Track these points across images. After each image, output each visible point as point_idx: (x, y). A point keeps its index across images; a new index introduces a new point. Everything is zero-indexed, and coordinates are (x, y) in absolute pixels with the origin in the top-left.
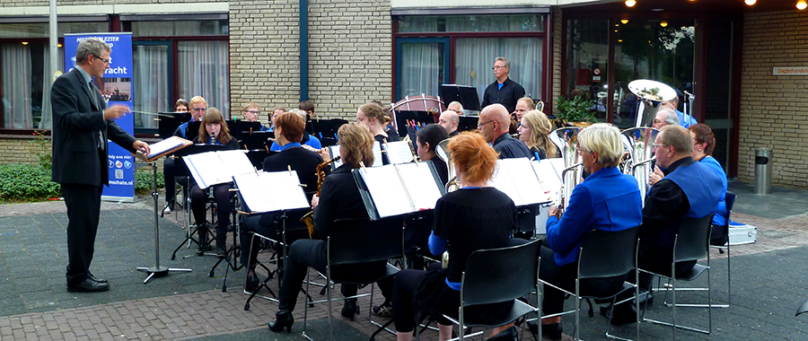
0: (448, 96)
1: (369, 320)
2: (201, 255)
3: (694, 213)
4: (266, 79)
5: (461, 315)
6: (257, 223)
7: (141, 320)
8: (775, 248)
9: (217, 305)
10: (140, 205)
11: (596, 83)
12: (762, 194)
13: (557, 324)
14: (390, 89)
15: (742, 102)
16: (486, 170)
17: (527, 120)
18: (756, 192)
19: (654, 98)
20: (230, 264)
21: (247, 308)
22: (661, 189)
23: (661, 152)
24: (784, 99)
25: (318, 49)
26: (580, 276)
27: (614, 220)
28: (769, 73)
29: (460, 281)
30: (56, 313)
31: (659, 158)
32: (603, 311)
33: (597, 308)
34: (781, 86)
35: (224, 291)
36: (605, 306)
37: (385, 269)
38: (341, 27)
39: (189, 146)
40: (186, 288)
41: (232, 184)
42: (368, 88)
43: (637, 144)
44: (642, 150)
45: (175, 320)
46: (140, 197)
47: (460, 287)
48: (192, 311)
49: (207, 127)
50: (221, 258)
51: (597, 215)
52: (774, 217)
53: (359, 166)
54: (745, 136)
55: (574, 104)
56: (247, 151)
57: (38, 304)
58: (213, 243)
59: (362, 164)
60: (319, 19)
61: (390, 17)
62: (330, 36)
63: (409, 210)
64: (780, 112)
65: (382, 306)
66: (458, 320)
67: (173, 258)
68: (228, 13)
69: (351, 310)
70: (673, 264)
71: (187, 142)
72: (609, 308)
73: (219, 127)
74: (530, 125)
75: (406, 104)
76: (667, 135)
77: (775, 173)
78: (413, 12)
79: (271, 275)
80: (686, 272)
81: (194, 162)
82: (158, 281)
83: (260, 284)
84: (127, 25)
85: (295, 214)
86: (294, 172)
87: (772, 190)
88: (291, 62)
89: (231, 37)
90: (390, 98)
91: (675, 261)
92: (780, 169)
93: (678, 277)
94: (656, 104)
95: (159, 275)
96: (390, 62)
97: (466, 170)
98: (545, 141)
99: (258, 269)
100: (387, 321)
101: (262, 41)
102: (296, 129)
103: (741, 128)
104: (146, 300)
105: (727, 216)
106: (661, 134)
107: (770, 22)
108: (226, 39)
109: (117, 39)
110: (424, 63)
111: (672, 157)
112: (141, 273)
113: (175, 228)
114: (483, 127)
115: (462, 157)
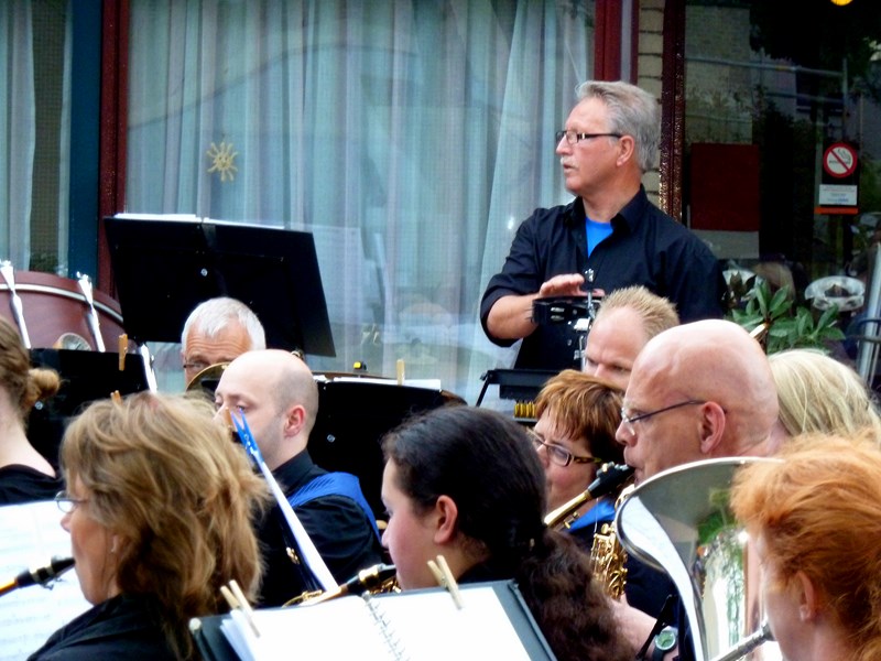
114: (646, 430)
115: (827, 559)
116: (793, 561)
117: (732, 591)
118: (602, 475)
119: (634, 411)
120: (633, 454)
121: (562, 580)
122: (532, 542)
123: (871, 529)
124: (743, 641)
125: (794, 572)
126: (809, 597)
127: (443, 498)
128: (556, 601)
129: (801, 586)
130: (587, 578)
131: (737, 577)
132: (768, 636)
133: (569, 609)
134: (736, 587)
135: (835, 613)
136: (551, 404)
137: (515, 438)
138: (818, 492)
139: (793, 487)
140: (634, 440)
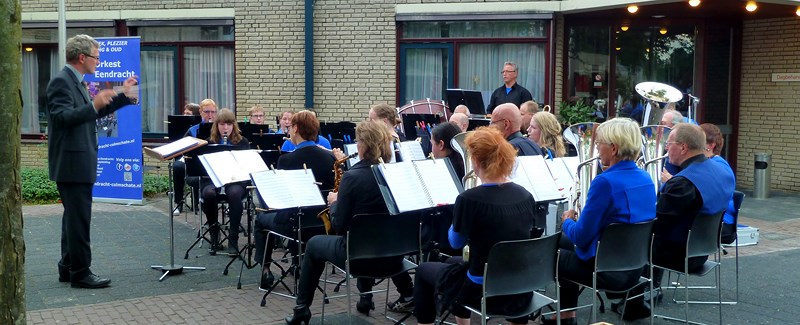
0: (453, 100)
1: (385, 315)
2: (214, 254)
3: (707, 209)
4: (271, 85)
5: (483, 306)
6: (272, 220)
7: (160, 315)
8: (776, 250)
9: (233, 301)
10: (149, 207)
11: (597, 89)
12: (761, 197)
13: (572, 319)
14: (394, 94)
15: (741, 108)
16: (505, 166)
17: (537, 121)
18: (755, 197)
19: (660, 100)
20: (244, 262)
21: (263, 304)
22: (675, 186)
23: (674, 149)
24: (783, 105)
25: (323, 55)
26: (597, 270)
28: (769, 80)
29: (482, 275)
30: (75, 308)
31: (672, 155)
32: (614, 308)
33: (608, 304)
34: (780, 92)
35: (239, 288)
36: (616, 301)
37: (400, 265)
38: (346, 33)
39: (204, 146)
40: (201, 285)
41: (249, 183)
42: (372, 93)
43: (649, 142)
44: (654, 148)
45: (194, 315)
46: (148, 200)
47: (482, 281)
48: (210, 307)
49: (220, 126)
50: (234, 257)
52: (774, 220)
53: (378, 162)
54: (744, 142)
55: (576, 109)
56: (261, 151)
57: (58, 301)
58: (226, 243)
59: (381, 159)
60: (325, 25)
61: (394, 23)
62: (334, 42)
63: (427, 205)
64: (778, 118)
65: (397, 302)
66: (480, 311)
67: (186, 257)
68: (234, 19)
69: (366, 306)
71: (202, 142)
72: (621, 304)
73: (231, 127)
74: (539, 126)
75: (412, 107)
76: (680, 133)
77: (774, 177)
78: (417, 18)
79: (284, 274)
80: (697, 267)
81: (209, 161)
82: (173, 279)
83: (275, 282)
84: (134, 30)
85: (310, 212)
86: (310, 170)
87: (771, 195)
88: (296, 68)
89: (236, 43)
90: (394, 103)
91: (688, 256)
92: (779, 174)
93: (691, 272)
94: (662, 105)
95: (173, 273)
96: (394, 68)
97: (484, 166)
98: (554, 142)
99: (273, 268)
100: (402, 317)
101: (268, 47)
102: (310, 128)
103: (740, 133)
104: (163, 297)
105: (735, 215)
106: (674, 131)
107: (770, 28)
108: (231, 45)
109: (126, 43)
110: (428, 70)
111: (686, 154)
112: (155, 271)
113: (186, 229)
135: (481, 166)
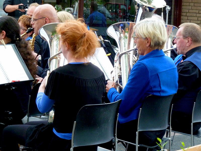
27: (163, 88)
51: (152, 84)
70: (192, 124)
76: (186, 29)
97: (74, 49)
111: (190, 46)
114: (36, 22)
115: (70, 40)
116: (65, 40)
117: (57, 44)
118: (29, 30)
119: (34, 19)
120: (34, 26)
121: (23, 45)
122: (18, 39)
123: (78, 35)
124: (58, 53)
125: (65, 42)
126: (67, 46)
127: (3, 31)
128: (22, 48)
129: (66, 44)
130: (27, 45)
131: (58, 42)
132: (61, 52)
133: (24, 50)
134: (58, 44)
135: (71, 49)
136: (21, 20)
137: (15, 21)
138: (70, 29)
139: (66, 28)
140: (34, 24)
